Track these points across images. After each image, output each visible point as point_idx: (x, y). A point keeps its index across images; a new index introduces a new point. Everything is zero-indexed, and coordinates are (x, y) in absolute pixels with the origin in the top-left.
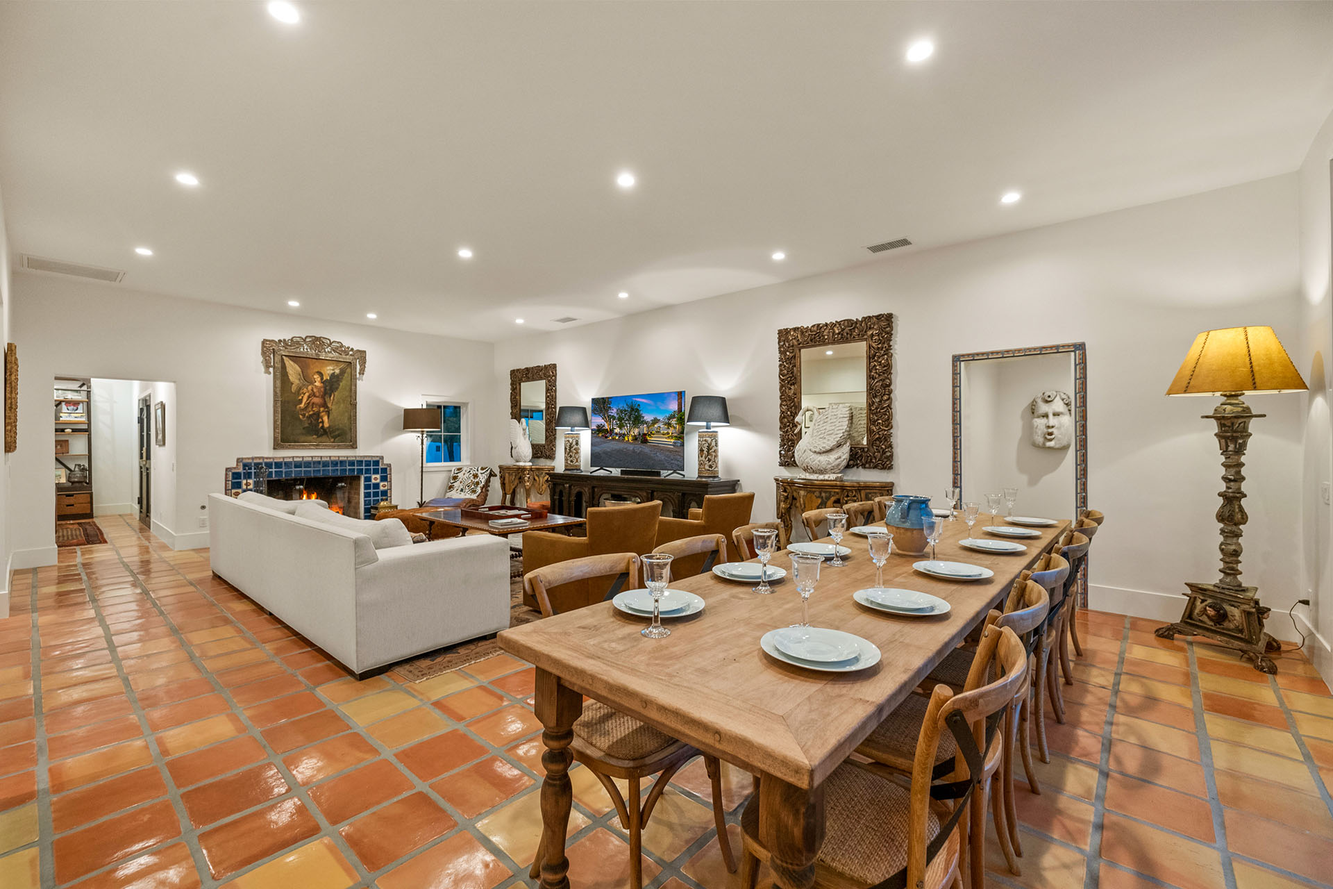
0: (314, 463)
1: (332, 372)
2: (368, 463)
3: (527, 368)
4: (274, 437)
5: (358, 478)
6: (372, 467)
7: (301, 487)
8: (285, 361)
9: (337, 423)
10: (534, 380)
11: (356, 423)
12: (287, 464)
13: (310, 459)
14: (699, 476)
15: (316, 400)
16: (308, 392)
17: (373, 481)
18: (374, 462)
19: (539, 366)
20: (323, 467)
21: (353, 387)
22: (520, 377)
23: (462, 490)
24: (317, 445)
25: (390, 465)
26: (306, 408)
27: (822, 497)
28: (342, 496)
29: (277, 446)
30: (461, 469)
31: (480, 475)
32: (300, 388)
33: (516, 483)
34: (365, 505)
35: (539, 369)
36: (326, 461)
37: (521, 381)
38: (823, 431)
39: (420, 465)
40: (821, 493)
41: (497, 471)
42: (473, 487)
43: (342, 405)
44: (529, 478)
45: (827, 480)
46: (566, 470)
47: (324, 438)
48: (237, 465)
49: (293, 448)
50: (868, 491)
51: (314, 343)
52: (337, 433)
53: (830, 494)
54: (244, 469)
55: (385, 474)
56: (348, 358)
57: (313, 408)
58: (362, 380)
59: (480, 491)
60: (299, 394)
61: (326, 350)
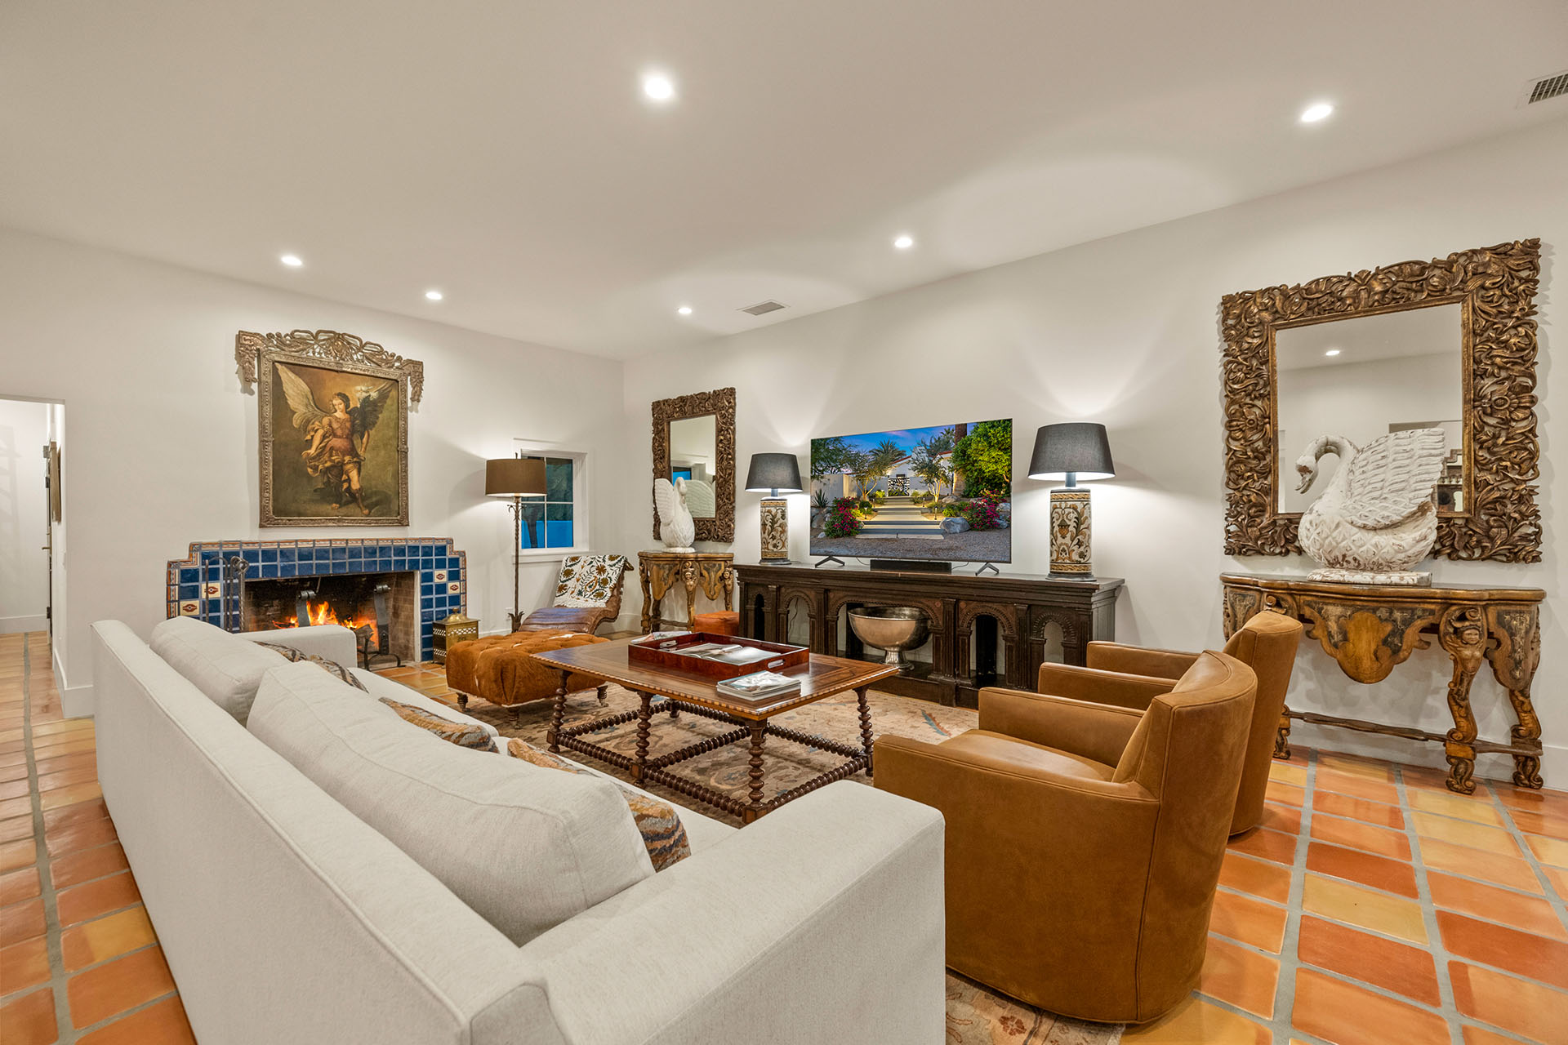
0: (335, 550)
1: (365, 395)
2: (427, 551)
3: (681, 398)
4: (261, 506)
5: (411, 575)
6: (434, 557)
7: (311, 593)
8: (279, 372)
9: (373, 483)
10: (694, 415)
11: (406, 484)
12: (285, 554)
13: (327, 544)
14: (1053, 574)
15: (336, 442)
16: (323, 428)
17: (436, 580)
18: (437, 548)
19: (704, 393)
20: (349, 558)
21: (401, 423)
22: (666, 413)
23: (580, 593)
24: (339, 521)
25: (463, 554)
26: (319, 455)
27: (1394, 621)
28: (384, 605)
29: (265, 522)
30: (576, 558)
31: (608, 568)
32: (308, 422)
33: (670, 582)
34: (423, 621)
35: (703, 398)
36: (355, 548)
37: (671, 418)
38: (1379, 485)
39: (514, 554)
40: (1391, 613)
41: (635, 562)
42: (598, 587)
43: (383, 453)
44: (693, 573)
45: (1396, 585)
46: (764, 560)
47: (352, 508)
48: (191, 556)
49: (296, 525)
50: (1503, 608)
51: (332, 344)
52: (374, 499)
53: (1413, 614)
54: (203, 564)
55: (456, 571)
56: (393, 374)
57: (331, 456)
58: (417, 412)
59: (609, 594)
60: (306, 431)
61: (355, 357)
